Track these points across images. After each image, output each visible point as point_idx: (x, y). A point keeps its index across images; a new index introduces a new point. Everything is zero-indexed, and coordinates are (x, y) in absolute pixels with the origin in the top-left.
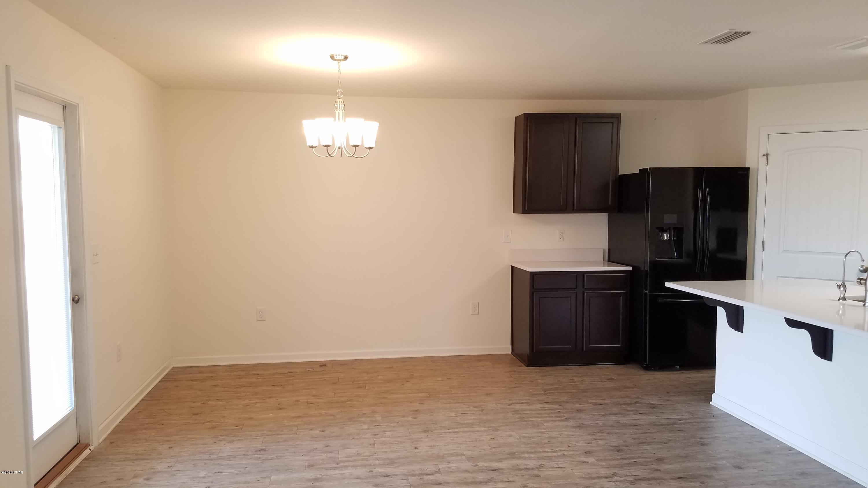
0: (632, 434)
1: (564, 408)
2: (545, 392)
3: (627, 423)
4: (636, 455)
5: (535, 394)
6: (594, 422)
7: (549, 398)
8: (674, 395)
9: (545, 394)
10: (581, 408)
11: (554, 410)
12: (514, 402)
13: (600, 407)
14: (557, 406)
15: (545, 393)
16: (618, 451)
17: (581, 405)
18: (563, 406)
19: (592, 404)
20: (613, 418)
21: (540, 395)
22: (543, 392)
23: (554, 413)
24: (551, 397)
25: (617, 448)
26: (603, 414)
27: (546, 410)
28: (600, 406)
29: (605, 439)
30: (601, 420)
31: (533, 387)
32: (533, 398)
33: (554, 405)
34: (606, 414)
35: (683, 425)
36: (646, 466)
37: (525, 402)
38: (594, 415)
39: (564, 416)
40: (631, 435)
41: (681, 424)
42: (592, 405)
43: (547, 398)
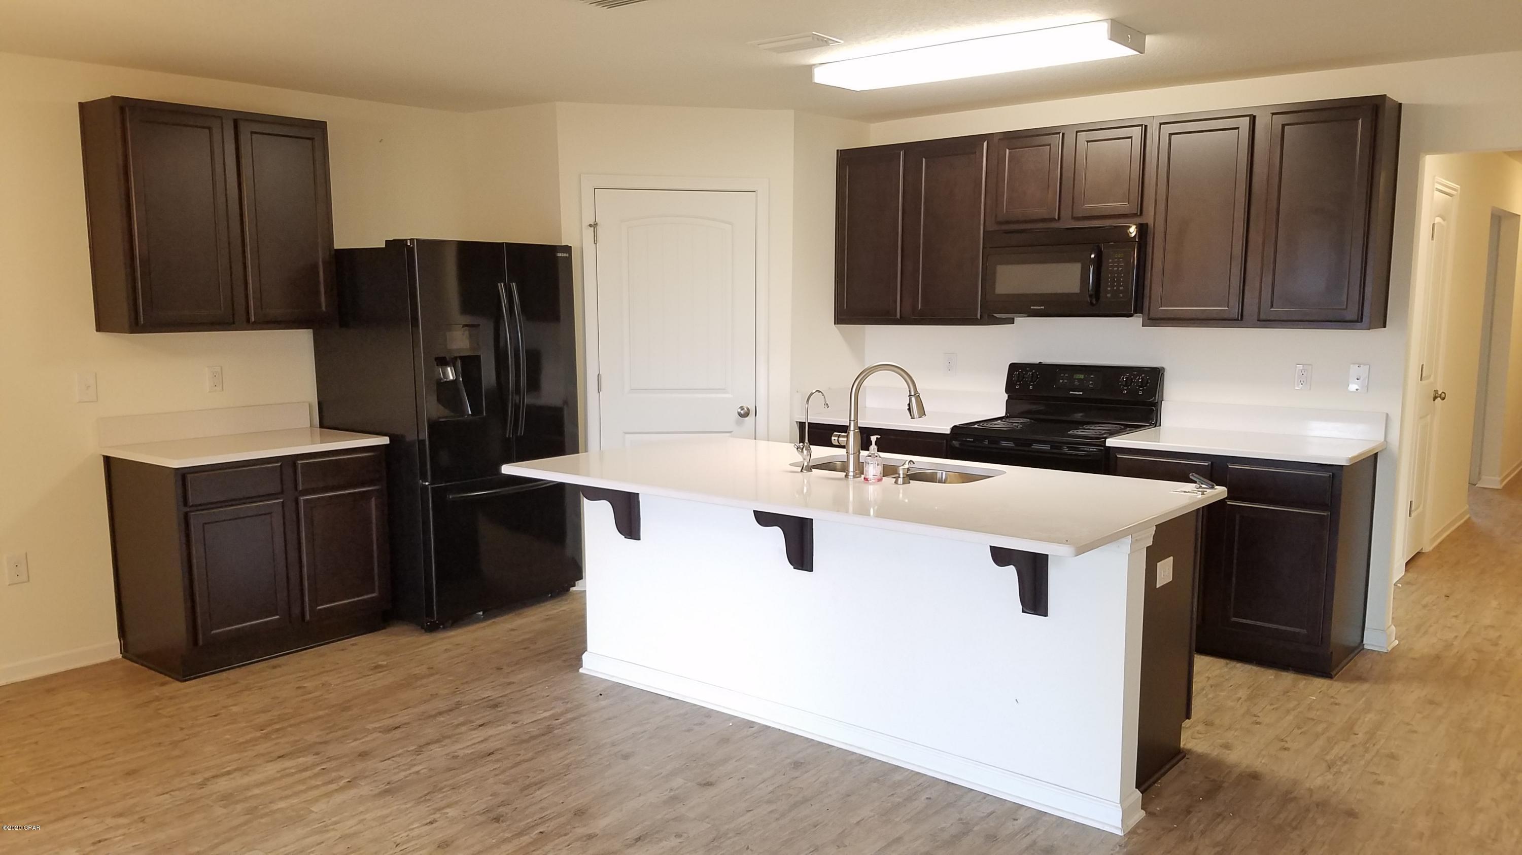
0: (496, 775)
1: (330, 759)
2: (262, 732)
3: (471, 753)
4: (535, 818)
5: (243, 743)
6: (408, 772)
7: (279, 743)
8: (513, 671)
9: (266, 737)
10: (363, 748)
11: (312, 769)
12: (208, 774)
13: (397, 734)
14: (309, 759)
15: (264, 734)
16: (497, 820)
17: (358, 742)
18: (323, 753)
19: (380, 732)
20: (436, 750)
21: (254, 741)
22: (258, 734)
23: (316, 776)
24: (282, 740)
25: (491, 815)
26: (414, 748)
27: (292, 774)
28: (398, 731)
29: (456, 803)
30: (420, 764)
31: (228, 727)
32: (246, 754)
33: (303, 756)
34: (420, 746)
35: (568, 727)
36: (566, 835)
37: (234, 767)
38: (399, 755)
39: (341, 777)
40: (497, 777)
41: (563, 725)
42: (380, 734)
43: (276, 744)
